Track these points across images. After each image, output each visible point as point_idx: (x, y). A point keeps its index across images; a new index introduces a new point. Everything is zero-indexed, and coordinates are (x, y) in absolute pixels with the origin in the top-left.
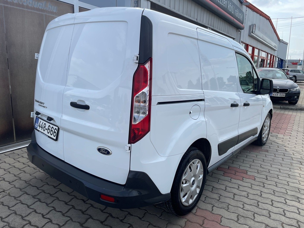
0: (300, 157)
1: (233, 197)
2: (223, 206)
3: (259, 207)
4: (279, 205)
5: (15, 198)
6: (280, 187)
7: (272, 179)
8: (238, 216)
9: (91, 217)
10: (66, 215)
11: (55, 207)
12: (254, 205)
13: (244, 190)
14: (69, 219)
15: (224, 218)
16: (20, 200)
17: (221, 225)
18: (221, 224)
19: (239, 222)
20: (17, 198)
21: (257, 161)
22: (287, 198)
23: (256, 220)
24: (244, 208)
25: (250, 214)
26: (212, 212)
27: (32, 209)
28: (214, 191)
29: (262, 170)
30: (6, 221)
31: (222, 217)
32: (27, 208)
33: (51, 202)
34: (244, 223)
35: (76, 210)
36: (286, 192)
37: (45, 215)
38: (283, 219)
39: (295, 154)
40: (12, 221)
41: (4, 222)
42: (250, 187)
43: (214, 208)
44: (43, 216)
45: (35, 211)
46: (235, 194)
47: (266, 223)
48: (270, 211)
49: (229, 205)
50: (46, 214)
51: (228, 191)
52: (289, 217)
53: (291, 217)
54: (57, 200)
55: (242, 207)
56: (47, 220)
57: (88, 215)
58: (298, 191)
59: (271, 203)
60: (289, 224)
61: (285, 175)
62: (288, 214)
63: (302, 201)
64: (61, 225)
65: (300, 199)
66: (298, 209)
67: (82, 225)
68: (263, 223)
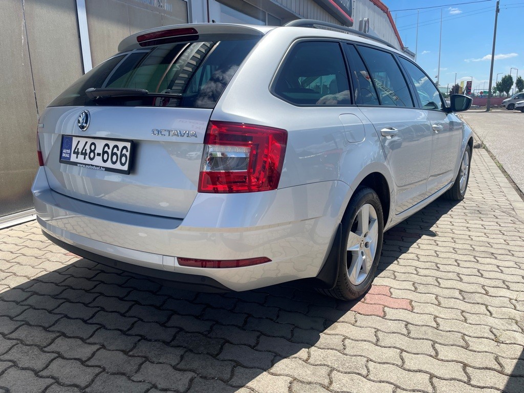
0: (475, 205)
1: (397, 262)
2: (386, 274)
3: (440, 270)
4: (468, 264)
5: (17, 303)
6: (461, 243)
7: (446, 235)
8: (413, 284)
9: (175, 312)
10: (127, 315)
11: (102, 306)
12: (433, 268)
13: (409, 252)
14: (136, 319)
15: (395, 288)
16: (27, 305)
17: (393, 298)
18: (392, 296)
19: (418, 291)
20: (22, 302)
22: (476, 255)
23: (443, 286)
24: (419, 274)
25: (431, 280)
27: (59, 314)
29: (426, 225)
30: (14, 337)
31: (391, 288)
32: (48, 313)
33: (91, 300)
34: (426, 292)
35: (144, 305)
36: (472, 249)
37: (88, 320)
38: (481, 281)
39: (466, 202)
40: (26, 336)
41: (9, 339)
42: (417, 247)
44: (85, 322)
45: (66, 316)
46: (398, 258)
47: (459, 288)
48: (458, 274)
49: (395, 272)
50: (90, 319)
51: (387, 255)
52: (490, 277)
53: (492, 277)
54: (102, 297)
55: (415, 272)
56: (95, 327)
57: (167, 310)
58: (490, 246)
59: (456, 264)
60: (492, 286)
61: (462, 228)
62: (486, 275)
63: (499, 257)
64: (125, 329)
65: (496, 255)
66: (498, 267)
67: (163, 325)
68: (455, 289)
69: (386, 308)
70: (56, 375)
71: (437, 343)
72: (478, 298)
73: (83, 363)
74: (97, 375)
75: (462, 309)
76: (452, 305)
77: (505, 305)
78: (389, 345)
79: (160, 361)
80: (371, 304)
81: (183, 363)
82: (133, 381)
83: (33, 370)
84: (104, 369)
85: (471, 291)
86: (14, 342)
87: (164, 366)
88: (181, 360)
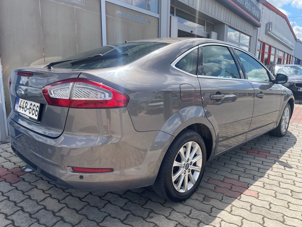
1: (258, 170)
2: (249, 176)
3: (283, 177)
7: (295, 157)
8: (264, 183)
12: (279, 176)
13: (268, 165)
17: (248, 189)
19: (265, 187)
21: (279, 144)
23: (282, 187)
24: (269, 178)
25: (275, 183)
26: (239, 180)
28: (239, 165)
29: (284, 150)
31: (249, 184)
34: (270, 189)
43: (241, 178)
46: (259, 168)
47: (291, 189)
48: (294, 181)
49: (255, 175)
51: (252, 166)
55: (267, 177)
59: (295, 175)
68: (289, 189)
69: (242, 194)
70: (67, 203)
71: (266, 217)
73: (80, 199)
74: (85, 206)
75: (289, 201)
76: (283, 198)
78: (237, 214)
79: (115, 204)
80: (234, 191)
81: (126, 206)
82: (101, 211)
83: (58, 200)
84: (89, 204)
86: (53, 185)
87: (117, 206)
88: (125, 205)
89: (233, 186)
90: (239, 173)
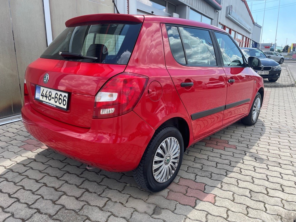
0: (278, 127)
1: (215, 166)
2: (206, 174)
3: (242, 174)
4: (261, 171)
6: (261, 154)
7: (253, 147)
8: (221, 183)
9: (65, 194)
10: (36, 193)
11: (24, 186)
12: (237, 172)
13: (226, 159)
14: (40, 197)
15: (208, 185)
17: (205, 193)
18: (205, 191)
19: (223, 189)
21: (237, 132)
22: (269, 164)
23: (240, 186)
24: (227, 176)
25: (234, 181)
26: (195, 181)
28: (196, 161)
29: (243, 139)
31: (206, 185)
33: (19, 181)
34: (228, 190)
35: (49, 187)
36: (267, 159)
37: (11, 195)
38: (267, 184)
39: (273, 125)
42: (232, 155)
43: (197, 177)
46: (217, 163)
47: (250, 188)
48: (253, 177)
49: (213, 173)
51: (210, 160)
52: (273, 181)
54: (26, 178)
55: (225, 174)
57: (61, 191)
58: (279, 157)
59: (253, 170)
60: (273, 188)
61: (265, 143)
62: (271, 179)
63: (283, 166)
64: (30, 203)
65: (281, 165)
66: (281, 173)
67: (54, 202)
68: (247, 189)
69: (198, 200)
72: (260, 197)
75: (248, 205)
76: (241, 201)
77: (277, 204)
80: (189, 196)
85: (257, 191)
89: (189, 190)
90: (196, 171)
